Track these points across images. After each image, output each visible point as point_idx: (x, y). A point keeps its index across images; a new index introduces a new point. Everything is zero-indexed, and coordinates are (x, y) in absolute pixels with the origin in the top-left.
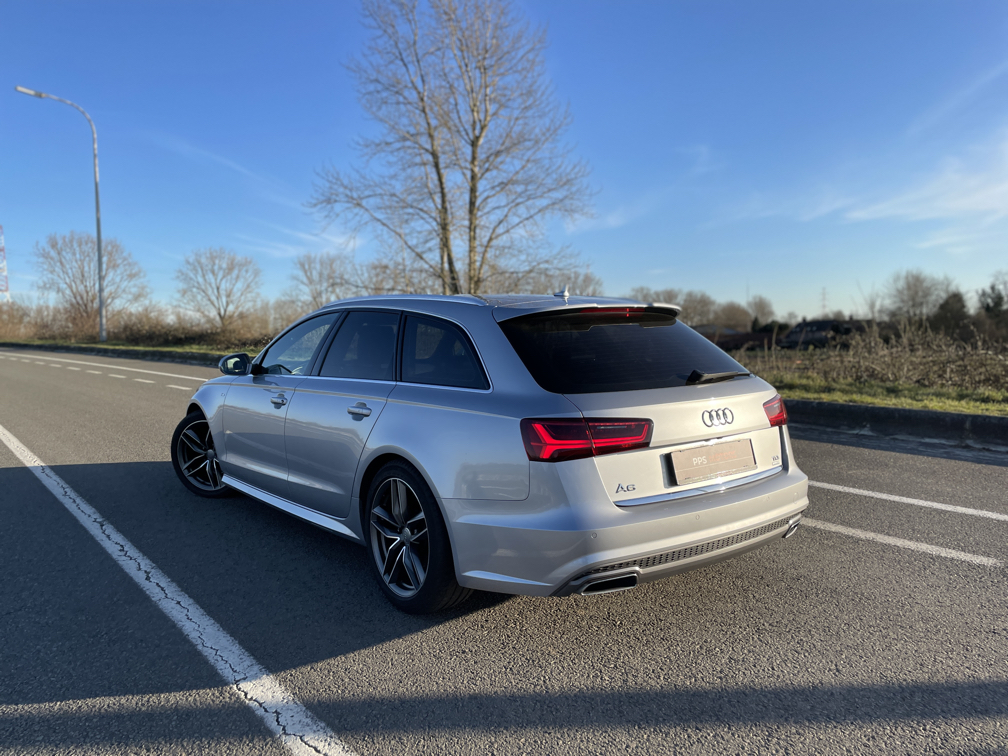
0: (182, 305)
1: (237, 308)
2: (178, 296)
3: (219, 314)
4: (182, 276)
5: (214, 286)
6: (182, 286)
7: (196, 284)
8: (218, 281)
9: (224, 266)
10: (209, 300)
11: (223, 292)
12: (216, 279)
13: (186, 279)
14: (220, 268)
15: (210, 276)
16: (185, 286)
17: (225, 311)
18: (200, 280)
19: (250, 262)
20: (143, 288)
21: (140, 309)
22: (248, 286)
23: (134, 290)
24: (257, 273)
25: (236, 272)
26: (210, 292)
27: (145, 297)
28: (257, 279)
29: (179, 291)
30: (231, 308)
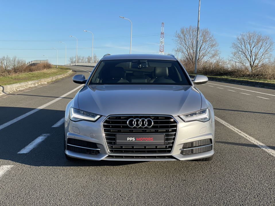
0: (234, 60)
1: (259, 62)
2: (232, 55)
3: (251, 65)
4: (235, 46)
5: (249, 51)
6: (234, 50)
7: (241, 50)
8: (252, 48)
9: (255, 41)
10: (247, 57)
11: (253, 54)
12: (251, 47)
13: (236, 47)
14: (253, 42)
15: (248, 46)
16: (235, 51)
17: (254, 63)
18: (243, 47)
19: (268, 39)
20: (217, 51)
21: (215, 61)
22: (266, 51)
23: (213, 52)
24: (271, 44)
25: (261, 43)
26: (247, 54)
27: (217, 55)
28: (271, 47)
29: (232, 53)
30: (257, 62)
